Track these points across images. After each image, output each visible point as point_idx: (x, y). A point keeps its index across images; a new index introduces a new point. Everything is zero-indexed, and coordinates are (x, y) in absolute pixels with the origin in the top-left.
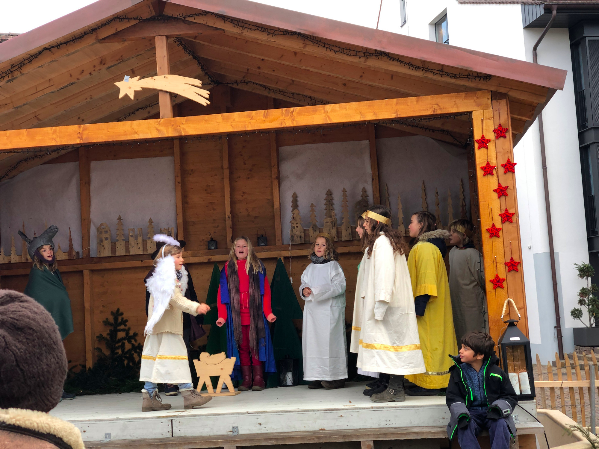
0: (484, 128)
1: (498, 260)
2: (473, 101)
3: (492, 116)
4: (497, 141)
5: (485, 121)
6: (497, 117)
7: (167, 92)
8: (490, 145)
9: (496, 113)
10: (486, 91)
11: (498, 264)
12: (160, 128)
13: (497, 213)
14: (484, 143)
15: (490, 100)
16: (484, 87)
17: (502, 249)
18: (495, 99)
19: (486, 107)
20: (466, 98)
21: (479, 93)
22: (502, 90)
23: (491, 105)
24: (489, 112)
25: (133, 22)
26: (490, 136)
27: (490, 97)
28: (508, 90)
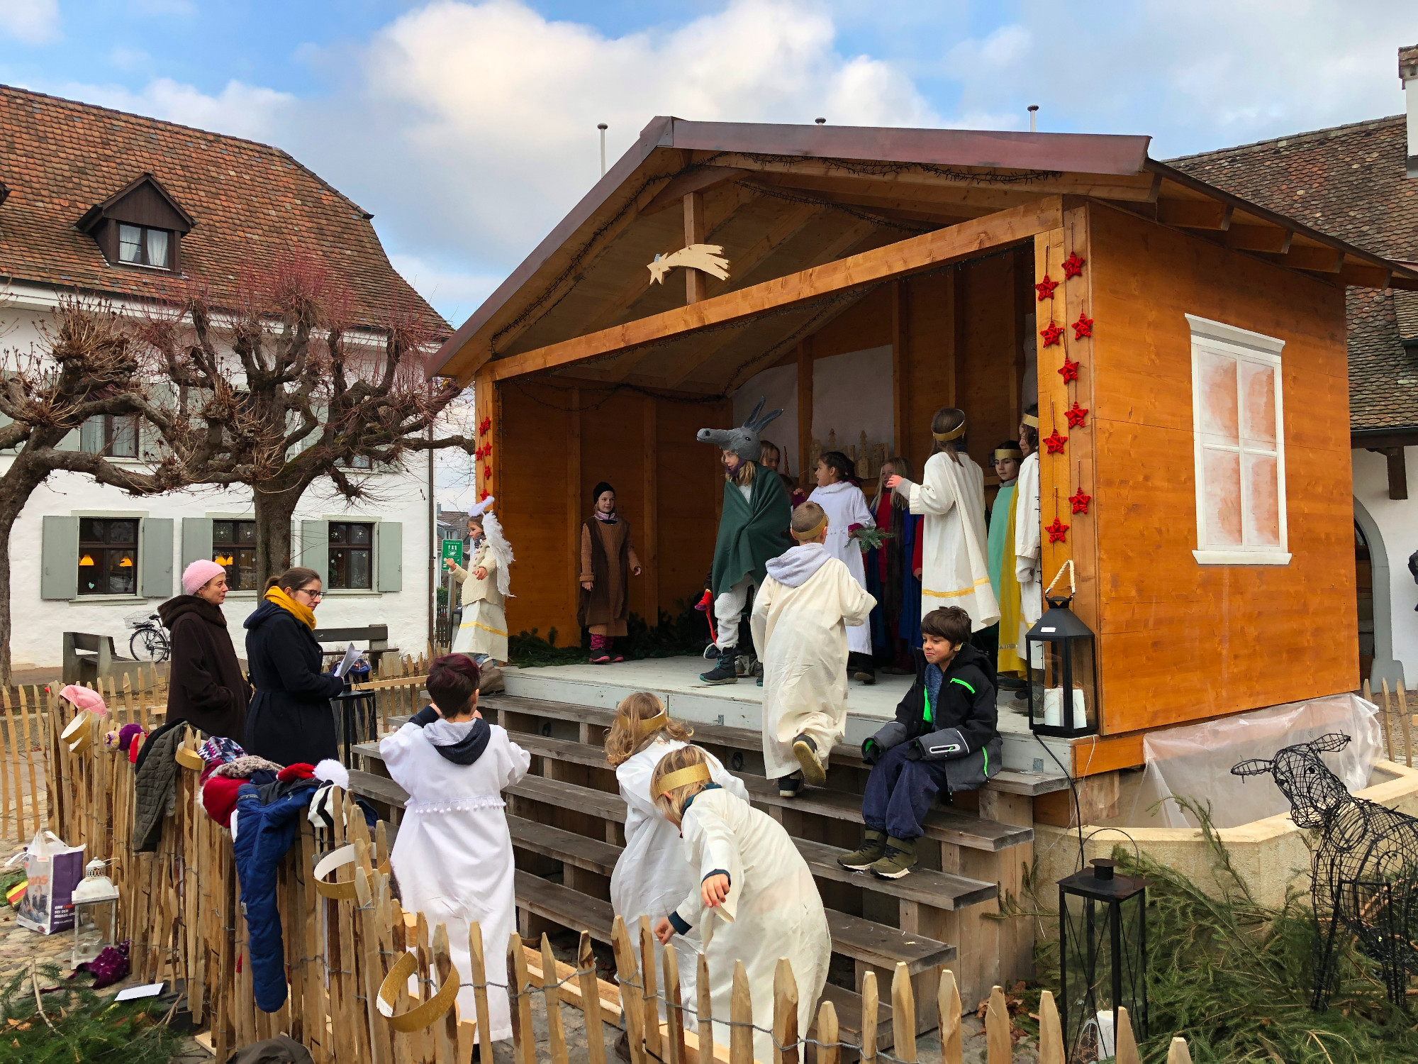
0: (1050, 262)
1: (1060, 494)
2: (1035, 217)
3: (1062, 239)
4: (1068, 283)
5: (1051, 250)
6: (1069, 241)
7: (693, 268)
8: (1058, 292)
9: (1069, 232)
10: (1055, 197)
11: (1059, 500)
12: (688, 318)
13: (1063, 408)
14: (1049, 288)
15: (1060, 212)
16: (1053, 190)
17: (1068, 473)
18: (1068, 209)
19: (1055, 226)
20: (1026, 213)
21: (1045, 201)
22: (1081, 191)
23: (1061, 220)
24: (1058, 234)
25: (667, 181)
26: (1059, 275)
27: (1060, 207)
28: (1089, 187)
